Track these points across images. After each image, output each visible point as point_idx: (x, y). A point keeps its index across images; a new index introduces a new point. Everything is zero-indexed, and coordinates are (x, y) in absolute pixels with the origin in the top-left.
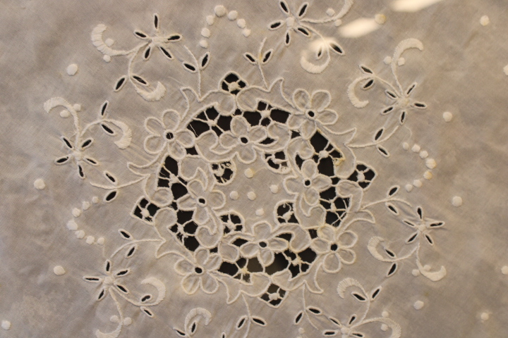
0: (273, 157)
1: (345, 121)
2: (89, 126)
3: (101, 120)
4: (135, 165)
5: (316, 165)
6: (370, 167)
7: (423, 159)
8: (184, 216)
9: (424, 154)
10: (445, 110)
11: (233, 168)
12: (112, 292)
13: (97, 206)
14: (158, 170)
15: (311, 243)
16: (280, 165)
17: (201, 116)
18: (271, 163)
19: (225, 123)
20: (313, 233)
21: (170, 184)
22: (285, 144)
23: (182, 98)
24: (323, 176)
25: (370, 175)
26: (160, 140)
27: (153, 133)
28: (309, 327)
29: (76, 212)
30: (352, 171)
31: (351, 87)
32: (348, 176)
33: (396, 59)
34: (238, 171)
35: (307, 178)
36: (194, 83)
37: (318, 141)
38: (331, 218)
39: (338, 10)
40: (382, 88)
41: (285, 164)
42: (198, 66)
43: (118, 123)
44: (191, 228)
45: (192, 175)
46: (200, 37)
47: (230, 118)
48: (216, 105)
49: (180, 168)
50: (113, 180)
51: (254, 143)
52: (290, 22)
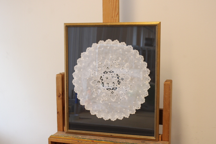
1: (120, 73)
3: (94, 72)
4: (97, 77)
5: (117, 78)
6: (123, 78)
7: (129, 77)
8: (103, 83)
10: (132, 72)
12: (95, 91)
13: (94, 81)
14: (100, 78)
15: (116, 87)
17: (105, 72)
18: (112, 77)
19: (107, 72)
20: (117, 86)
22: (113, 75)
23: (102, 70)
25: (123, 79)
26: (100, 74)
28: (116, 97)
29: (91, 82)
30: (121, 79)
31: (121, 69)
33: (125, 66)
34: (108, 78)
36: (104, 68)
37: (117, 75)
38: (119, 84)
39: (119, 60)
40: (124, 69)
42: (104, 66)
43: (96, 72)
44: (103, 84)
48: (106, 70)
49: (102, 77)
50: (95, 78)
51: (110, 75)
52: (114, 61)
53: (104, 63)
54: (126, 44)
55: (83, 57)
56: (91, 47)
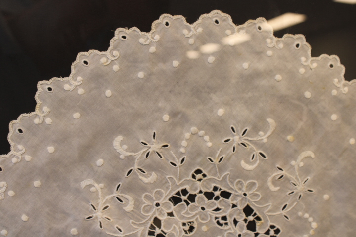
0: (220, 220)
1: (265, 199)
2: (108, 197)
3: (116, 194)
4: (135, 222)
5: (246, 224)
6: (278, 226)
7: (310, 223)
9: (311, 219)
10: (325, 193)
11: (195, 225)
14: (149, 225)
16: (224, 224)
17: (178, 193)
18: (218, 223)
19: (192, 198)
21: (156, 234)
22: (228, 212)
23: (167, 182)
24: (249, 232)
25: (277, 231)
26: (151, 207)
27: (147, 203)
30: (267, 229)
31: (270, 179)
32: (264, 232)
33: (298, 163)
34: (198, 227)
35: (239, 233)
36: (175, 174)
37: (248, 211)
39: (265, 133)
40: (288, 180)
41: (226, 224)
42: (178, 163)
43: (127, 196)
45: (169, 229)
46: (181, 146)
47: (195, 195)
48: (187, 187)
49: (162, 224)
50: (120, 230)
51: (209, 211)
52: (236, 139)
53: (176, 145)
54: (309, 49)
55: (46, 109)
56: (104, 47)
